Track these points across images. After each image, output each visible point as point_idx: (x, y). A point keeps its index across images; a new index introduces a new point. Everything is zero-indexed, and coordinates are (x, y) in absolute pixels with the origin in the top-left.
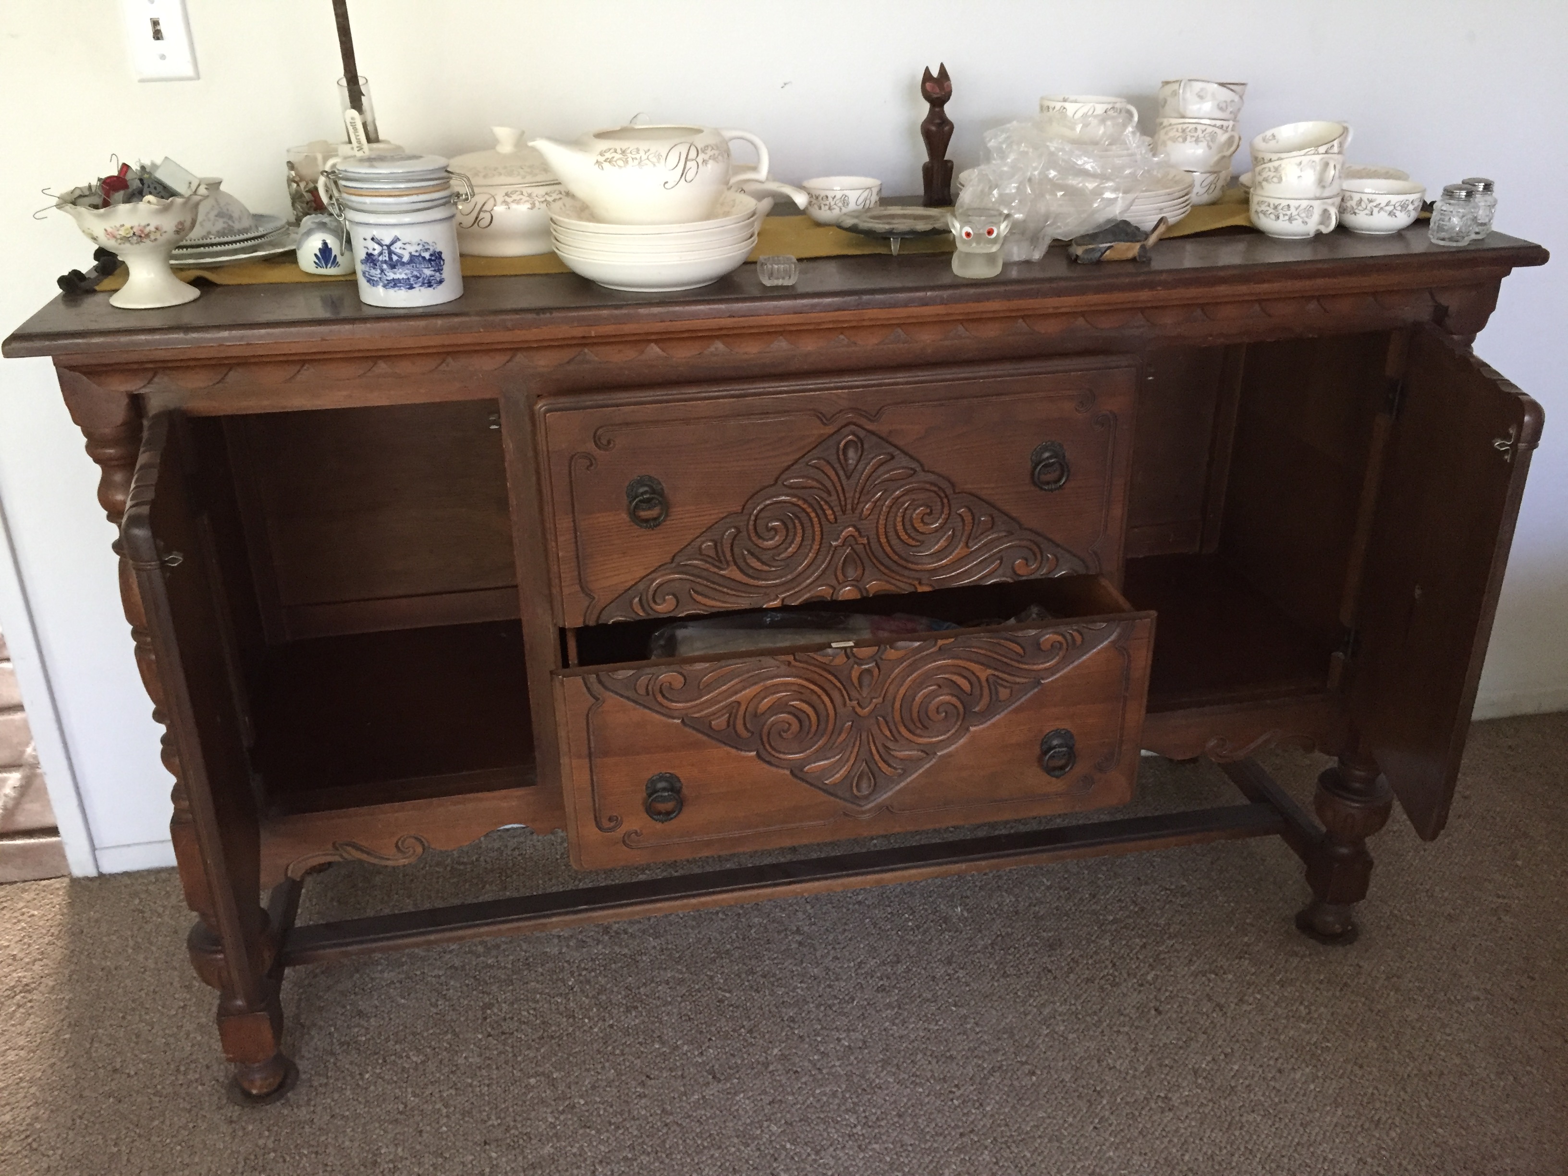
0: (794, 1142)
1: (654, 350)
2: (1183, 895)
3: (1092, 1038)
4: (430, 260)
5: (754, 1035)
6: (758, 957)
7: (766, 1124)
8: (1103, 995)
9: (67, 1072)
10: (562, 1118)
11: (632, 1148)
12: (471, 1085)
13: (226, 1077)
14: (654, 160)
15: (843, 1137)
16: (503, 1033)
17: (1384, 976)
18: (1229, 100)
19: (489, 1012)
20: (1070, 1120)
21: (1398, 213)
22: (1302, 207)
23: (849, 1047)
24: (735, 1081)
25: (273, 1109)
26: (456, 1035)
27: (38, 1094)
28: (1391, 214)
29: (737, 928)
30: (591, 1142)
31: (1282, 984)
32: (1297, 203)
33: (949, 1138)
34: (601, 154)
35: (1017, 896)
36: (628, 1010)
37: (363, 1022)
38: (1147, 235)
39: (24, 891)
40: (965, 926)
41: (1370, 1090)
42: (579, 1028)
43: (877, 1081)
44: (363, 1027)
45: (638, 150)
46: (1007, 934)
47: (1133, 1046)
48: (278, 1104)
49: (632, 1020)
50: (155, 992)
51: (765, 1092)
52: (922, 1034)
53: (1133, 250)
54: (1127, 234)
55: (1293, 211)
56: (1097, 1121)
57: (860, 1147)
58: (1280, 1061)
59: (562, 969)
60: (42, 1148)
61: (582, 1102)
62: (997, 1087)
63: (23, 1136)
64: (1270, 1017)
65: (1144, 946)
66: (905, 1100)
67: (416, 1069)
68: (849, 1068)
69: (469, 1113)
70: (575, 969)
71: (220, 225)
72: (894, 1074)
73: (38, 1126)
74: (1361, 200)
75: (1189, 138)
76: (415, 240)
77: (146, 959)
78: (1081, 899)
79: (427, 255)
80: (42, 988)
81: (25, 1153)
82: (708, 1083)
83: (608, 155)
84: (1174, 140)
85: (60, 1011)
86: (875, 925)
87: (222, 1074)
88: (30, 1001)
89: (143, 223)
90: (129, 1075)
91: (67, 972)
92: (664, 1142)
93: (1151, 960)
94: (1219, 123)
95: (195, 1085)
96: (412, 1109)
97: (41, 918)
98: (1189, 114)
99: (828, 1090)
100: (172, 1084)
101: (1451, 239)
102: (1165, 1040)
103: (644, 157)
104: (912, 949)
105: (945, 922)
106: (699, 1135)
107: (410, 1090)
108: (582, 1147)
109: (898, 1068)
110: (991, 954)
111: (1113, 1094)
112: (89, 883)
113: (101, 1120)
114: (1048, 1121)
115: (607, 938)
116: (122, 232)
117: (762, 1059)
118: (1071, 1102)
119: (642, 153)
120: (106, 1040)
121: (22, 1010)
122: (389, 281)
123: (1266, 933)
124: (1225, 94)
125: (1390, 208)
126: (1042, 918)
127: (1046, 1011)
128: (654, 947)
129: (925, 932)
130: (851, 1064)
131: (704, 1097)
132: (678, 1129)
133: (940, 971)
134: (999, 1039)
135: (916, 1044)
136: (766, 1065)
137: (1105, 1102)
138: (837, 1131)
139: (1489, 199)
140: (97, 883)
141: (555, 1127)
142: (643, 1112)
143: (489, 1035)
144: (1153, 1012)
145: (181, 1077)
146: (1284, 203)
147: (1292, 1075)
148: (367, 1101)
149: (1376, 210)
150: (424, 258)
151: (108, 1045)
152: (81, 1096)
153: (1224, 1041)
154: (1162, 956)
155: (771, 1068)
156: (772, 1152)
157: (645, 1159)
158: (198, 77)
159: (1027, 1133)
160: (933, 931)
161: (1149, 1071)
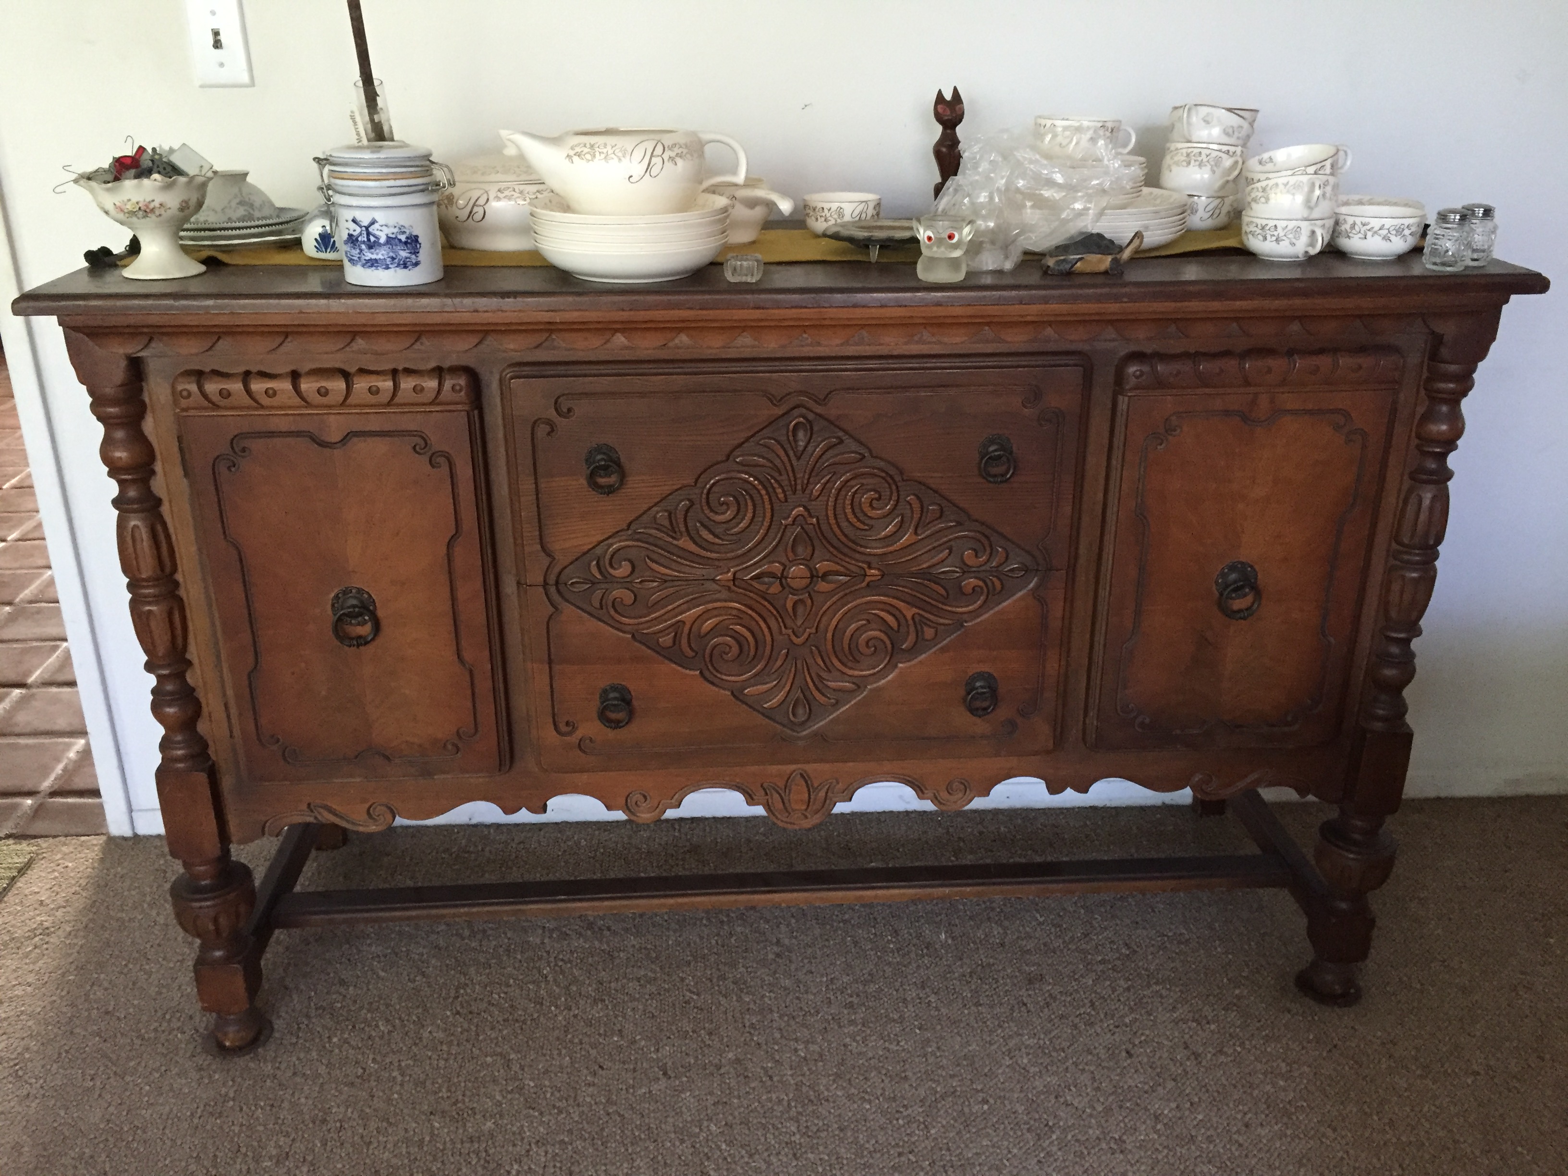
0: (730, 1143)
1: (620, 339)
2: (1180, 943)
3: (1056, 1073)
4: (406, 243)
5: (713, 1037)
6: (733, 965)
7: (705, 1123)
8: (1075, 1032)
9: (64, 1010)
10: (509, 1096)
11: (570, 1132)
12: (430, 1058)
13: (206, 1028)
14: (620, 154)
15: (780, 1144)
16: (471, 1013)
17: (1379, 1041)
18: (1235, 125)
19: (462, 991)
20: (1015, 1151)
21: (1393, 238)
22: (1289, 228)
23: (805, 1059)
24: (685, 1079)
25: (241, 1062)
26: (426, 1010)
27: (34, 1027)
28: (1386, 238)
29: (718, 935)
30: (532, 1123)
31: (1267, 1039)
32: (1284, 224)
33: (886, 1156)
34: (572, 148)
35: (1005, 929)
36: (595, 1001)
37: (342, 990)
38: (1121, 249)
39: (65, 844)
40: (947, 952)
41: (1340, 1154)
42: (544, 1015)
43: (826, 1093)
44: (340, 994)
45: (605, 145)
46: (989, 965)
47: (1096, 1084)
48: (247, 1057)
49: (597, 1012)
50: (159, 945)
51: (711, 1093)
52: (881, 1053)
53: (1105, 262)
54: (1099, 247)
55: (1280, 231)
56: (1042, 1155)
57: (795, 1155)
58: (1249, 1115)
59: (540, 958)
60: (26, 1077)
61: (532, 1084)
62: (946, 1111)
63: (12, 1064)
64: (1247, 1071)
65: (1128, 989)
66: (850, 1114)
67: (382, 1038)
68: (800, 1078)
69: (424, 1083)
70: (552, 959)
71: (241, 212)
72: (844, 1088)
73: (27, 1056)
74: (1354, 224)
75: (1192, 162)
76: (391, 222)
77: (158, 914)
78: (1072, 938)
79: (403, 238)
80: (60, 932)
81: (10, 1079)
82: (659, 1079)
83: (578, 149)
84: (1177, 164)
85: (70, 955)
86: (856, 943)
87: (203, 1025)
88: (47, 943)
89: (148, 200)
90: (119, 1019)
91: (85, 920)
92: (602, 1129)
93: (1132, 1003)
94: (1225, 148)
95: (175, 1032)
96: (370, 1075)
97: (73, 870)
98: (1194, 139)
99: (774, 1096)
100: (155, 1030)
101: (1444, 264)
102: (1131, 1082)
103: (610, 152)
104: (889, 970)
105: (927, 948)
106: (638, 1128)
107: (371, 1056)
108: (522, 1126)
109: (850, 1083)
110: (968, 982)
111: (1064, 1131)
112: (124, 843)
113: (84, 1056)
114: (991, 1150)
115: (589, 932)
116: (129, 207)
117: (717, 1061)
118: (1019, 1133)
119: (609, 148)
120: (106, 984)
121: (37, 951)
122: (368, 261)
123: (1260, 987)
124: (1233, 120)
125: (1384, 232)
126: (1028, 952)
127: (1012, 1043)
128: (633, 946)
129: (904, 956)
130: (803, 1075)
131: (650, 1092)
132: (618, 1119)
133: (912, 994)
134: (958, 1065)
135: (872, 1062)
136: (719, 1067)
137: (1054, 1137)
138: (775, 1137)
139: (1489, 224)
140: (131, 843)
141: (501, 1104)
142: (588, 1099)
143: (458, 1013)
144: (1124, 1054)
145: (165, 1024)
146: (1271, 223)
147: (1259, 1130)
148: (329, 1063)
149: (1369, 234)
150: (400, 240)
151: (106, 989)
152: (72, 1033)
153: (1193, 1089)
154: (1145, 1000)
155: (722, 1071)
156: (706, 1150)
157: (579, 1144)
158: (252, 84)
159: (968, 1159)
160: (913, 955)
161: (1108, 1110)
